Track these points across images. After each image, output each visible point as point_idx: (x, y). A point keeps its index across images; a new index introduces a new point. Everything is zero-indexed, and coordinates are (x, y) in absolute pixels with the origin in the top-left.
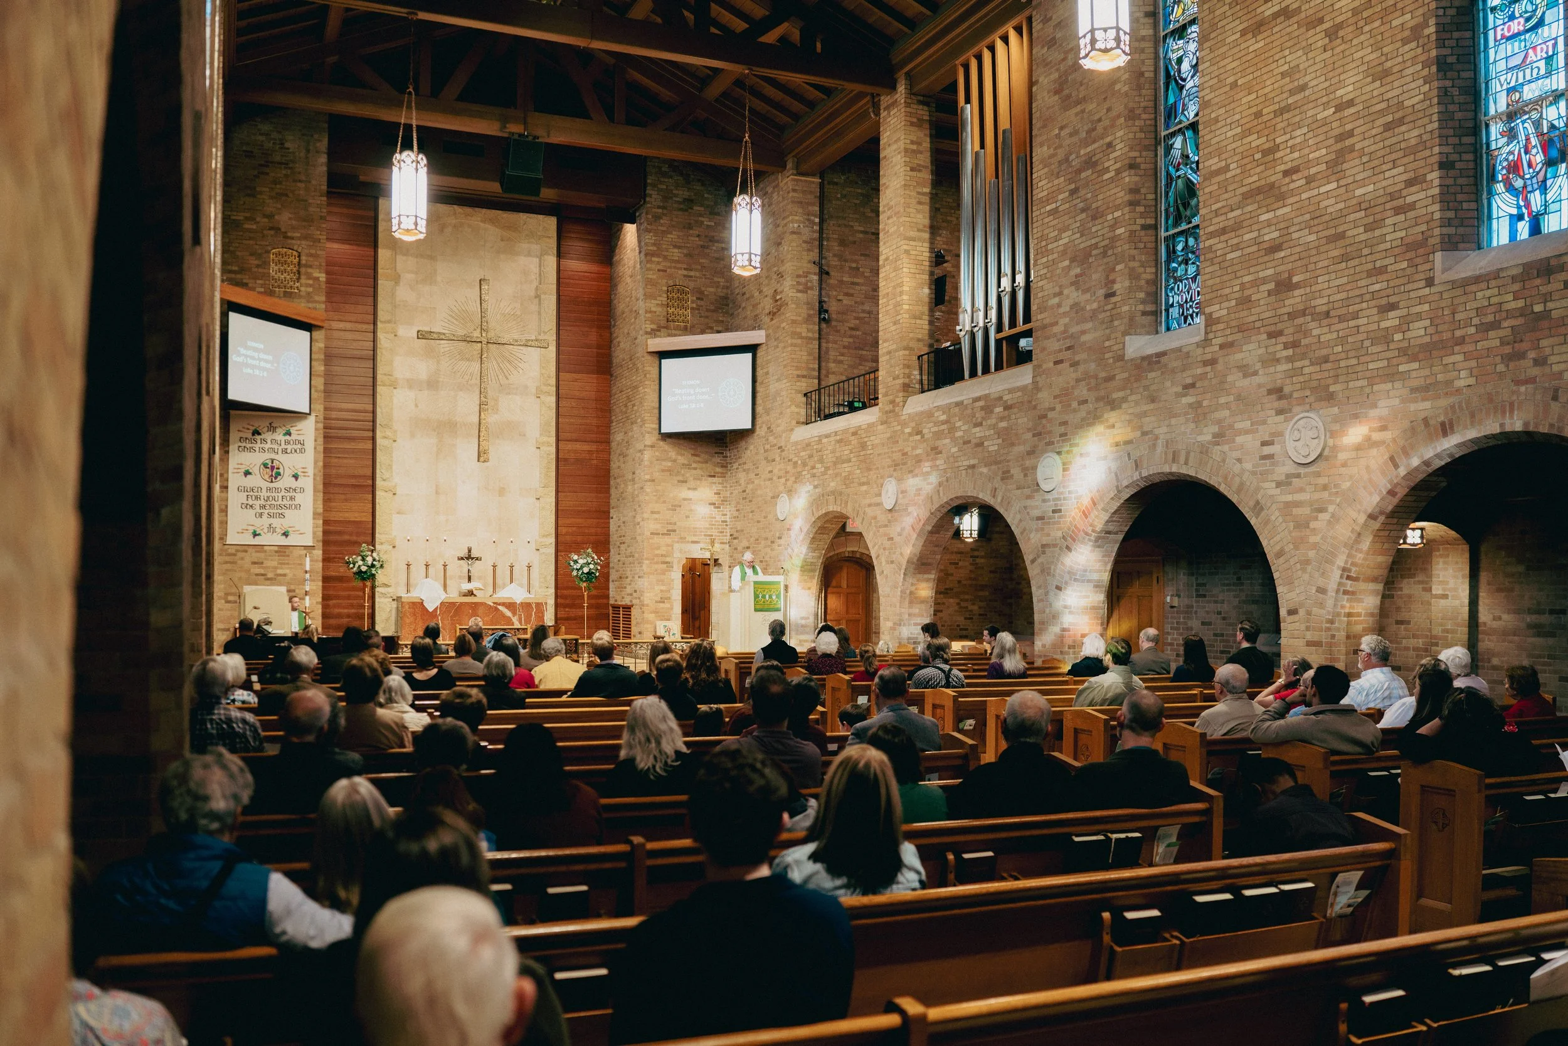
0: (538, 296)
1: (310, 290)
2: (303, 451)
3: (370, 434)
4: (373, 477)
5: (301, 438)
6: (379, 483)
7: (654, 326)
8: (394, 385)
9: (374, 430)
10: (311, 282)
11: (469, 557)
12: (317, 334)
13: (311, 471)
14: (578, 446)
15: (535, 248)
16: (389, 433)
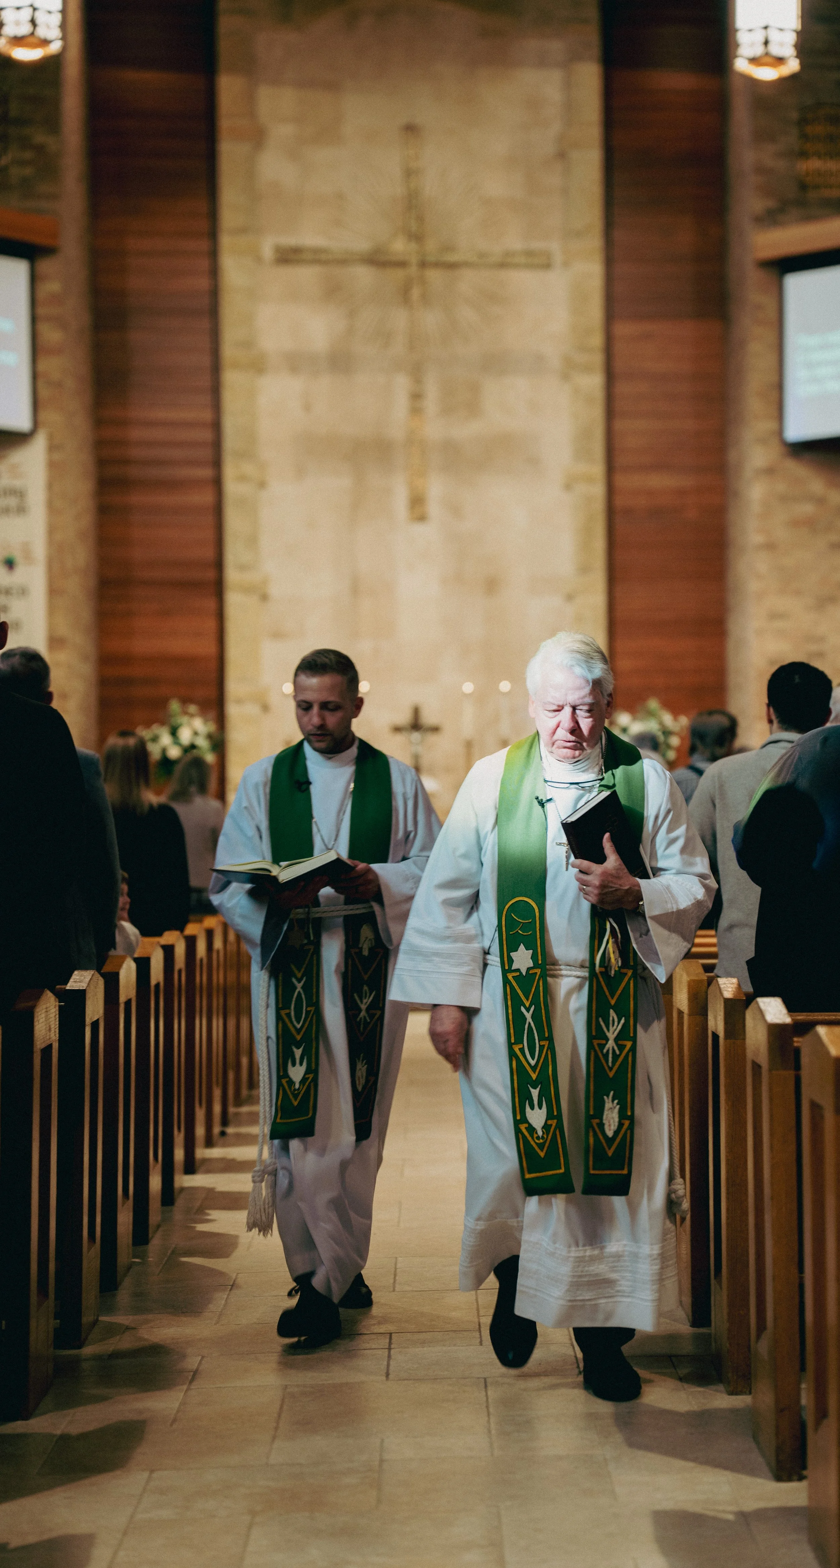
0: (562, 155)
1: (28, 171)
2: (21, 510)
3: (207, 473)
4: (219, 564)
5: (17, 483)
6: (232, 575)
7: (771, 203)
8: (258, 366)
9: (217, 463)
10: (28, 155)
11: (416, 725)
12: (46, 265)
13: (40, 549)
14: (658, 481)
15: (556, 47)
16: (248, 468)
